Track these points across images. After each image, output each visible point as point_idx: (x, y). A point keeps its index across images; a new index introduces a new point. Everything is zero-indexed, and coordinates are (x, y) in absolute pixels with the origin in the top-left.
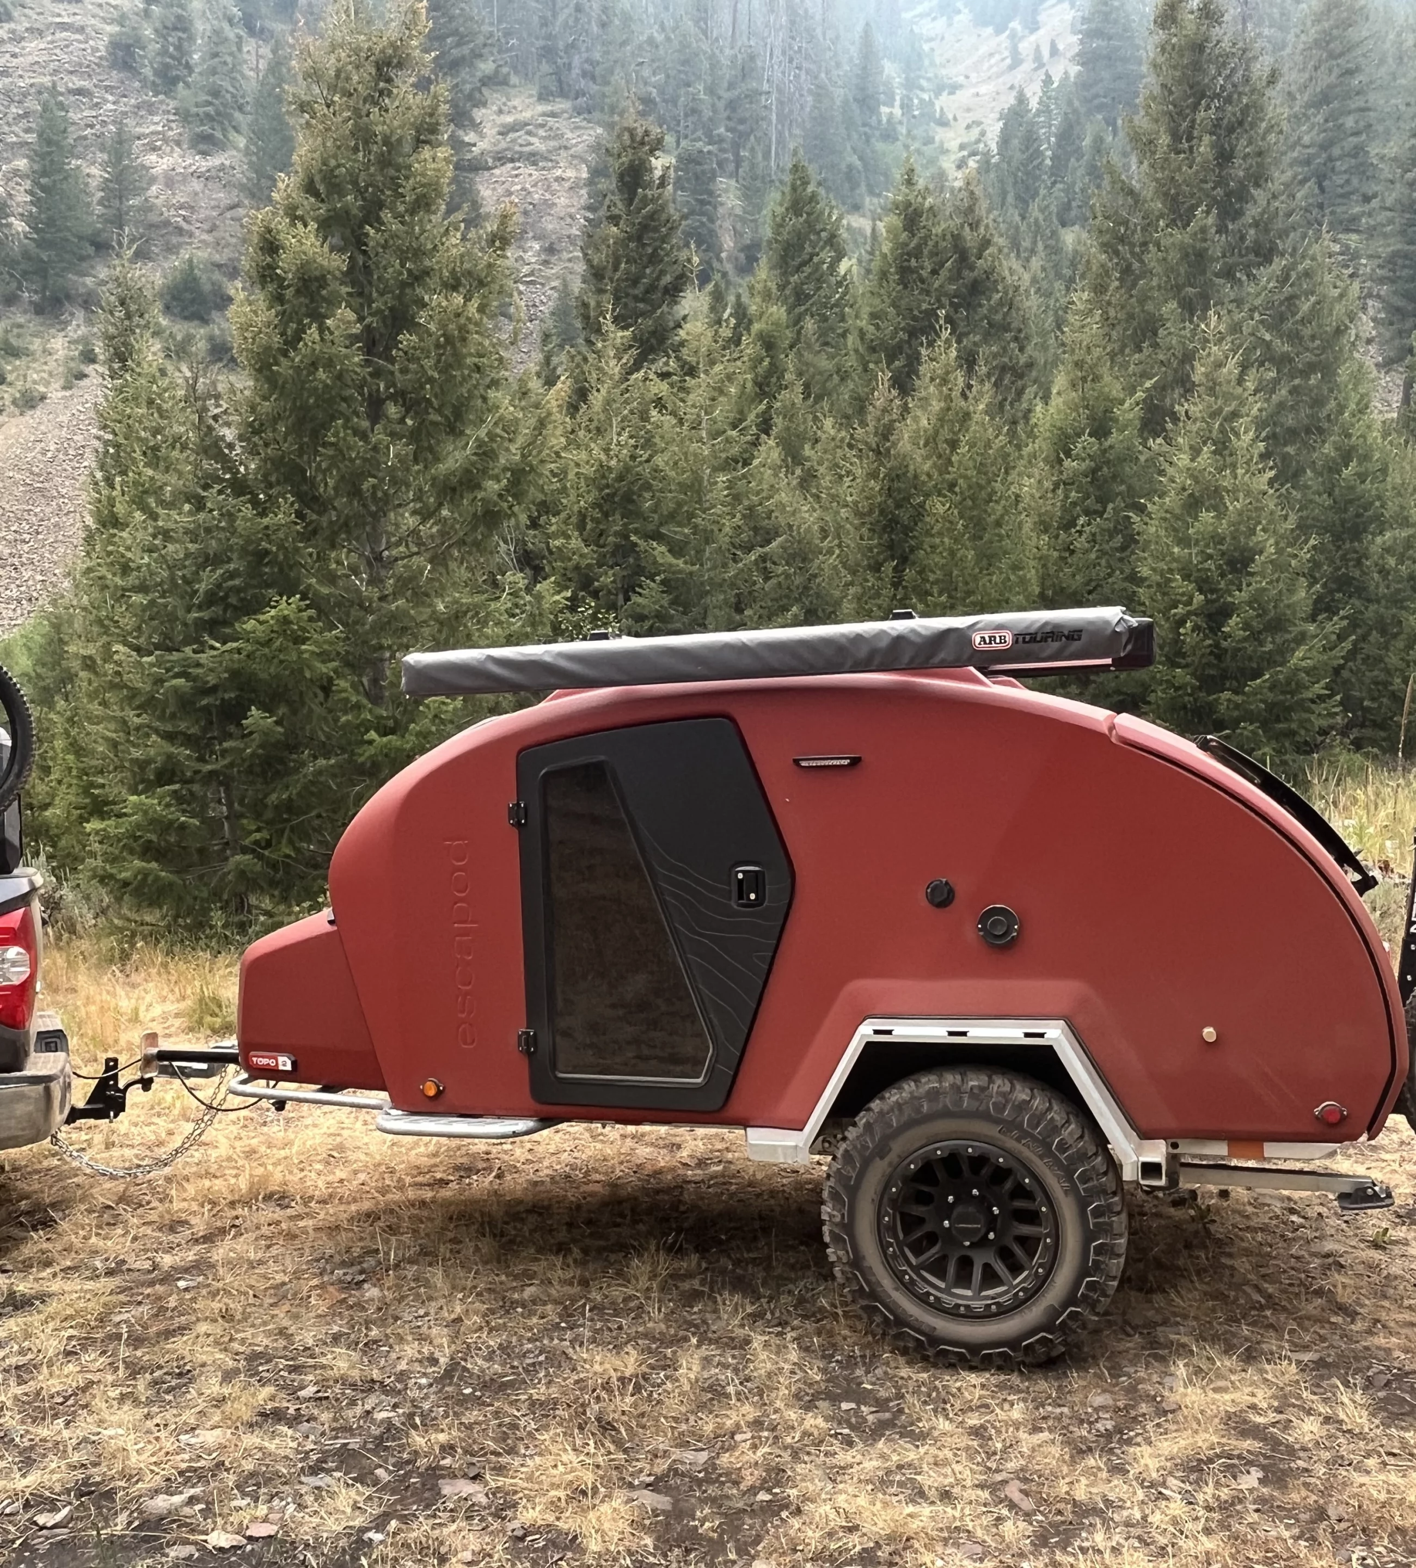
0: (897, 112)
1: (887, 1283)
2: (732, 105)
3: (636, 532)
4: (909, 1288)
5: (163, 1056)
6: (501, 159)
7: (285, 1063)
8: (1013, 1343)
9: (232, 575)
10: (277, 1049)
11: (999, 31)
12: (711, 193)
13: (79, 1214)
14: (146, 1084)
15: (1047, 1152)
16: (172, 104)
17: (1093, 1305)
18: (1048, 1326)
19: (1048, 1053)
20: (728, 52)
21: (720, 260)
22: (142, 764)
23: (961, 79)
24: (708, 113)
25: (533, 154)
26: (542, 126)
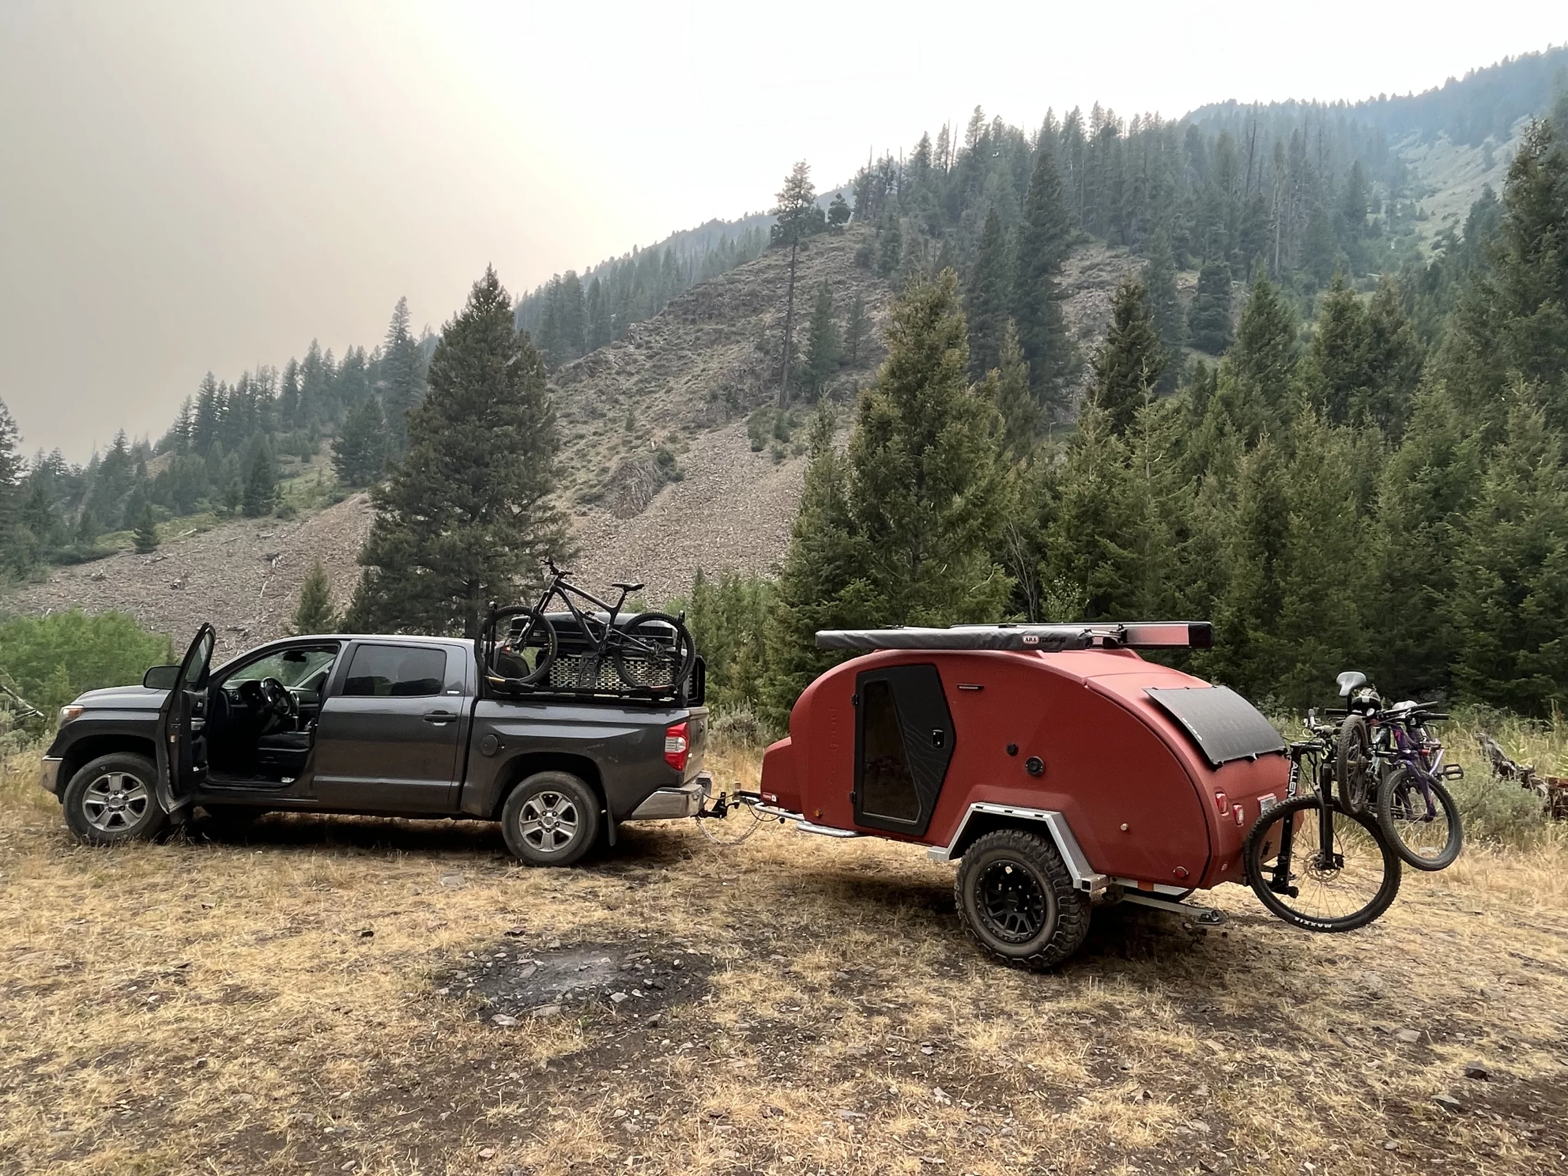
0: (1382, 215)
1: (977, 922)
2: (1245, 233)
3: (1100, 534)
4: (985, 924)
5: (742, 793)
6: (1080, 287)
7: (774, 798)
8: (1025, 957)
9: (838, 567)
10: (773, 793)
11: (1474, 146)
12: (1226, 293)
13: (703, 856)
14: (736, 805)
15: (1042, 870)
16: (887, 282)
17: (1060, 945)
18: (1039, 951)
19: (1043, 825)
20: (1243, 199)
21: (1231, 335)
22: (790, 661)
23: (1440, 185)
24: (1226, 240)
25: (1102, 282)
26: (1109, 264)
